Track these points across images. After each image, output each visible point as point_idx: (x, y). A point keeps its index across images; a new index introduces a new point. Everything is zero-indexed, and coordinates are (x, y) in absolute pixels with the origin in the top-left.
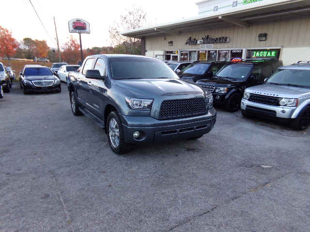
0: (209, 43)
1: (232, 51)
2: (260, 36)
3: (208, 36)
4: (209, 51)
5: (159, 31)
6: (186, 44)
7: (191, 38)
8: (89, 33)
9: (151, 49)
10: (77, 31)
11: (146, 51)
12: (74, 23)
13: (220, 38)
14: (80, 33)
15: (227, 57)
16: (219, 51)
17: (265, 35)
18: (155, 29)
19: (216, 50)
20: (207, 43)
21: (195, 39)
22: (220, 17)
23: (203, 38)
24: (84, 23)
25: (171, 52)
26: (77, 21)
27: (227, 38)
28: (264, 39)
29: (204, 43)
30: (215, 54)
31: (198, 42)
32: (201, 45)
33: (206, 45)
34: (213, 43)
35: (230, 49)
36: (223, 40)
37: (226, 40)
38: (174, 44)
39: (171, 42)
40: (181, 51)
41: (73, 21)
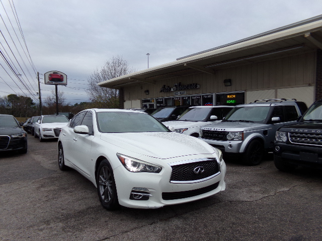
0: (182, 90)
1: (203, 96)
2: (226, 81)
4: (183, 98)
5: (134, 81)
6: (161, 92)
8: (65, 85)
9: (129, 99)
10: (54, 83)
11: (125, 101)
12: (50, 75)
13: (191, 85)
14: (56, 85)
15: (200, 102)
16: (192, 97)
17: (230, 81)
18: (130, 78)
19: (188, 96)
20: (180, 90)
21: (168, 87)
22: (185, 65)
23: (175, 86)
24: (62, 76)
25: (148, 101)
26: (54, 73)
27: (197, 84)
28: (229, 84)
29: (177, 90)
30: (189, 101)
31: (172, 90)
32: (174, 92)
33: (179, 93)
34: (185, 89)
36: (194, 86)
37: (196, 86)
38: (150, 92)
39: (147, 91)
40: (157, 100)
41: (50, 73)
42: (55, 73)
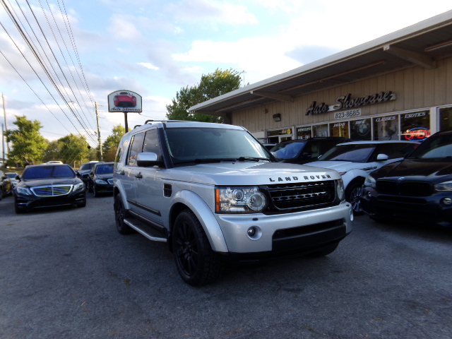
0: (353, 107)
1: (403, 116)
3: (350, 95)
4: (353, 123)
6: (308, 114)
7: (315, 103)
8: (139, 111)
10: (122, 109)
12: (117, 97)
13: (377, 95)
14: (126, 113)
16: (374, 119)
18: (252, 92)
19: (367, 117)
20: (349, 108)
21: (323, 104)
22: (387, 48)
23: (339, 100)
24: (133, 97)
25: (279, 132)
26: (121, 93)
27: (390, 93)
29: (342, 109)
31: (331, 108)
32: (335, 113)
33: (345, 112)
34: (361, 106)
35: (399, 113)
36: (387, 98)
37: (389, 96)
38: (283, 117)
39: (279, 116)
40: (297, 129)
41: (115, 94)
42: (124, 94)
